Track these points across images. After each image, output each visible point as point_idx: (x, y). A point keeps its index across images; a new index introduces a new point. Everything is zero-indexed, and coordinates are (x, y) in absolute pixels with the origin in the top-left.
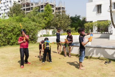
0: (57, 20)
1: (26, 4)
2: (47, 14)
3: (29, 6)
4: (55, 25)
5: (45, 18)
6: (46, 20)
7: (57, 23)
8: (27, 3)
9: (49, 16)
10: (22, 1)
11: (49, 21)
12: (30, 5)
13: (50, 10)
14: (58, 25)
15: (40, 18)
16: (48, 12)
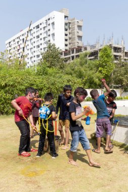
0: (123, 72)
1: (76, 48)
2: (103, 62)
3: (81, 51)
4: (119, 81)
5: (100, 69)
6: (101, 73)
7: (121, 77)
8: (78, 47)
9: (106, 65)
10: (71, 44)
11: (106, 75)
12: (83, 49)
13: (108, 56)
14: (122, 81)
15: (91, 69)
16: (106, 59)
